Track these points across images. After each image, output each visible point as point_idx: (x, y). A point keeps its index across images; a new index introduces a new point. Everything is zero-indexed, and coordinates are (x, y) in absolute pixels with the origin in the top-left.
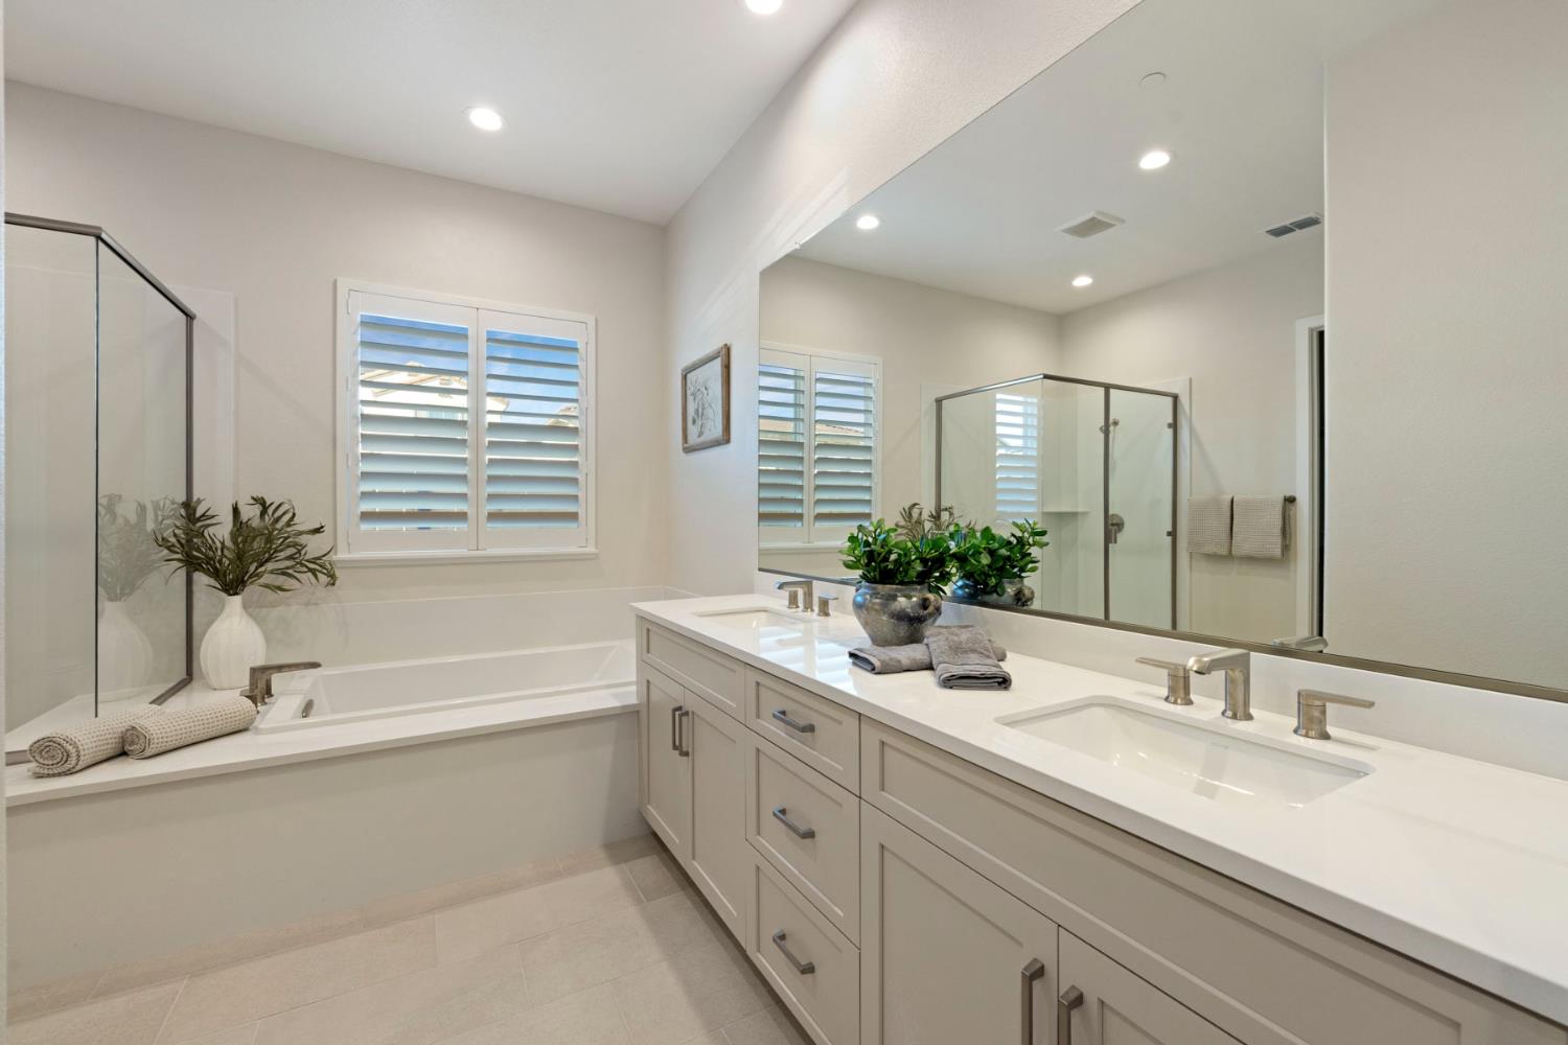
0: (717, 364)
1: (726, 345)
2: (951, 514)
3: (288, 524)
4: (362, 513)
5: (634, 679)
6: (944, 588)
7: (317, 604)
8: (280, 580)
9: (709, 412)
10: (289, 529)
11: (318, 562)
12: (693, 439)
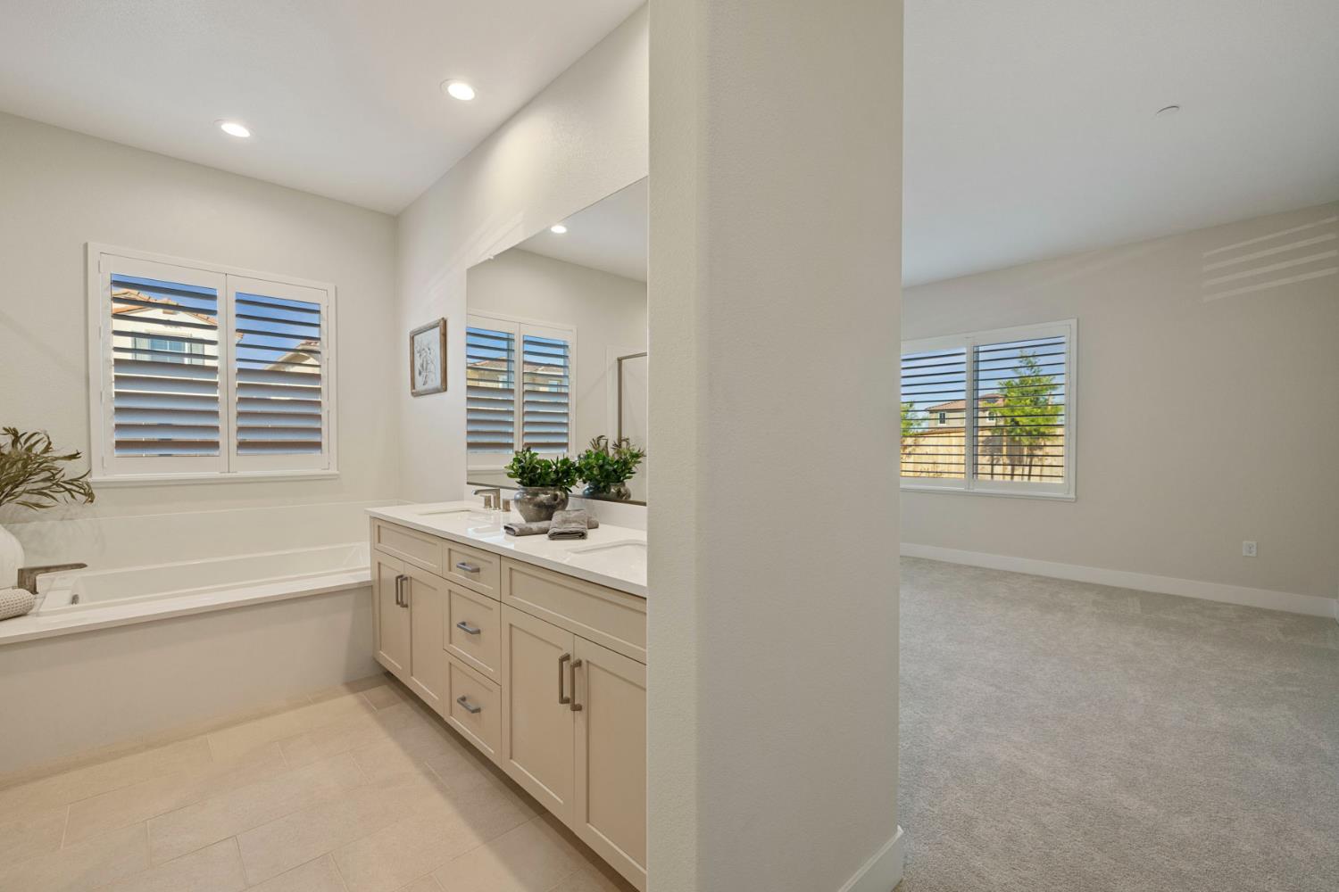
0: (437, 332)
1: (443, 319)
2: (628, 444)
3: (47, 449)
4: (117, 442)
5: (369, 565)
6: (571, 489)
7: (71, 519)
8: (35, 498)
9: (431, 367)
10: (46, 455)
11: (75, 483)
12: (420, 387)
